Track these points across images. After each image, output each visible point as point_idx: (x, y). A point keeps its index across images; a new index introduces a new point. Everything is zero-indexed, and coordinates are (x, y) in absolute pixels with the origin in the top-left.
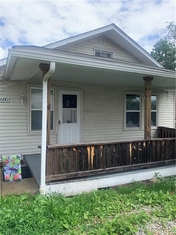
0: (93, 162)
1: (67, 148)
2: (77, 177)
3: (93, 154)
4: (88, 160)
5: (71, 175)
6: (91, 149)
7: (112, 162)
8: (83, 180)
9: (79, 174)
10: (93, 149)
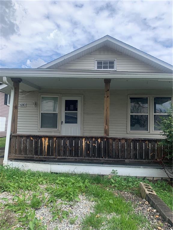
0: (47, 150)
1: (26, 137)
2: (32, 159)
3: (47, 144)
4: (43, 148)
5: (28, 157)
6: (45, 139)
7: (65, 153)
8: (37, 163)
9: (34, 157)
10: (47, 139)
